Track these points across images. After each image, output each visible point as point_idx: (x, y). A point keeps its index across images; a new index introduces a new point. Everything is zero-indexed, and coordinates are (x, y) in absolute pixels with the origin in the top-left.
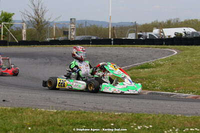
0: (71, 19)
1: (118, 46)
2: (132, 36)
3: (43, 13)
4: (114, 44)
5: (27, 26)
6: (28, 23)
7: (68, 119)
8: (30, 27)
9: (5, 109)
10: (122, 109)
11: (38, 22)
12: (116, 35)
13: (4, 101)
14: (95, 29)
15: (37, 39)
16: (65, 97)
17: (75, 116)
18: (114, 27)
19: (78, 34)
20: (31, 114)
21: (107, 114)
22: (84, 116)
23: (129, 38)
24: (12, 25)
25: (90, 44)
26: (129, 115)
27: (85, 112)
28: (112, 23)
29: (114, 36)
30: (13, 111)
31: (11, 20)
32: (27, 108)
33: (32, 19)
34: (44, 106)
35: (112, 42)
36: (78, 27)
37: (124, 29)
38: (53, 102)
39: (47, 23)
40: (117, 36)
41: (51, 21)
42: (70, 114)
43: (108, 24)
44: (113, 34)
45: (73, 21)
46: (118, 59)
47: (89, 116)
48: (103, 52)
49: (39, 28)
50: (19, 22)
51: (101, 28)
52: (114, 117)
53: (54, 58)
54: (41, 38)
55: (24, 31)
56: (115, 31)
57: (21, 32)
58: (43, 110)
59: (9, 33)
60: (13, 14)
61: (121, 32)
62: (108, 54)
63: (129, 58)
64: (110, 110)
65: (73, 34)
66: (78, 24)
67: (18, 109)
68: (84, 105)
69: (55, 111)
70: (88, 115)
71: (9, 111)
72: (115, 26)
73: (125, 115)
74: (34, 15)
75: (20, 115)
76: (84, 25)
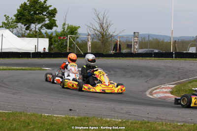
0: (134, 33)
1: (179, 59)
2: (192, 50)
3: (107, 27)
4: (175, 58)
5: (93, 39)
6: (93, 36)
7: (132, 128)
8: (95, 40)
9: (72, 118)
10: (184, 120)
11: (103, 35)
12: (177, 49)
13: (71, 110)
14: (157, 43)
15: (101, 51)
16: (129, 107)
17: (139, 126)
18: (175, 41)
19: (141, 47)
20: (96, 123)
21: (170, 124)
22: (147, 126)
23: (190, 51)
24: (78, 37)
25: (152, 57)
26: (191, 126)
27: (148, 122)
28: (173, 38)
29: (176, 49)
30: (80, 120)
31: (76, 33)
32: (93, 118)
33: (97, 32)
34: (109, 116)
35: (174, 56)
36: (141, 40)
37: (185, 43)
38: (118, 112)
39: (112, 36)
40: (179, 50)
41: (115, 34)
42: (135, 123)
43: (170, 38)
44: (175, 48)
45: (136, 34)
46: (179, 72)
47: (153, 126)
48: (165, 65)
49: (103, 41)
50: (84, 34)
51: (163, 42)
52: (177, 127)
53: (117, 70)
54: (106, 50)
55: (89, 44)
56: (176, 45)
57: (86, 44)
58: (108, 119)
59: (74, 46)
60: (79, 27)
61: (183, 46)
62: (170, 67)
63: (190, 71)
64: (173, 121)
65: (137, 47)
66: (141, 38)
67: (84, 118)
68: (147, 116)
69: (120, 120)
70: (151, 125)
71: (76, 120)
72: (177, 40)
73: (187, 126)
74: (99, 28)
75: (86, 123)
76: (147, 39)
